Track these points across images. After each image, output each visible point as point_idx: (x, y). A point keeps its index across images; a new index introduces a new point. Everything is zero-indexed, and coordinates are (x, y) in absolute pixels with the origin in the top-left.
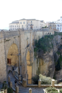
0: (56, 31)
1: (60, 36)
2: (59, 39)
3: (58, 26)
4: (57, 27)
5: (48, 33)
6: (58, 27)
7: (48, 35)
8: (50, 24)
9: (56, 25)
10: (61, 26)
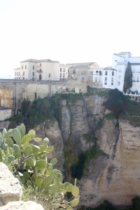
0: (93, 87)
1: (100, 98)
2: (98, 104)
3: (99, 73)
4: (94, 76)
5: (67, 90)
6: (98, 76)
7: (67, 93)
8: (72, 69)
9: (92, 72)
10: (106, 74)
